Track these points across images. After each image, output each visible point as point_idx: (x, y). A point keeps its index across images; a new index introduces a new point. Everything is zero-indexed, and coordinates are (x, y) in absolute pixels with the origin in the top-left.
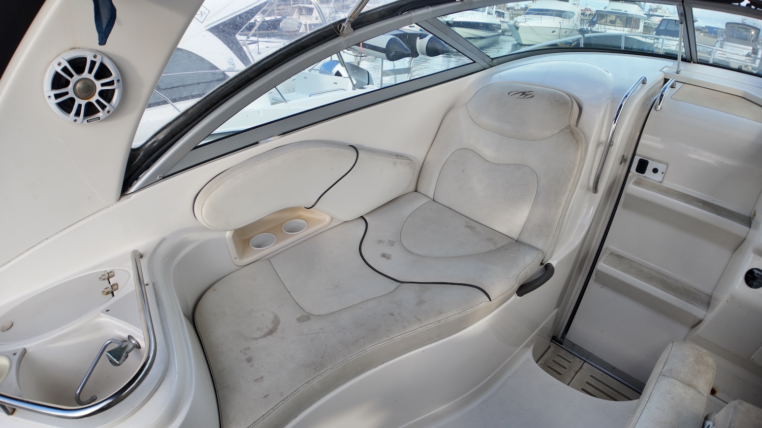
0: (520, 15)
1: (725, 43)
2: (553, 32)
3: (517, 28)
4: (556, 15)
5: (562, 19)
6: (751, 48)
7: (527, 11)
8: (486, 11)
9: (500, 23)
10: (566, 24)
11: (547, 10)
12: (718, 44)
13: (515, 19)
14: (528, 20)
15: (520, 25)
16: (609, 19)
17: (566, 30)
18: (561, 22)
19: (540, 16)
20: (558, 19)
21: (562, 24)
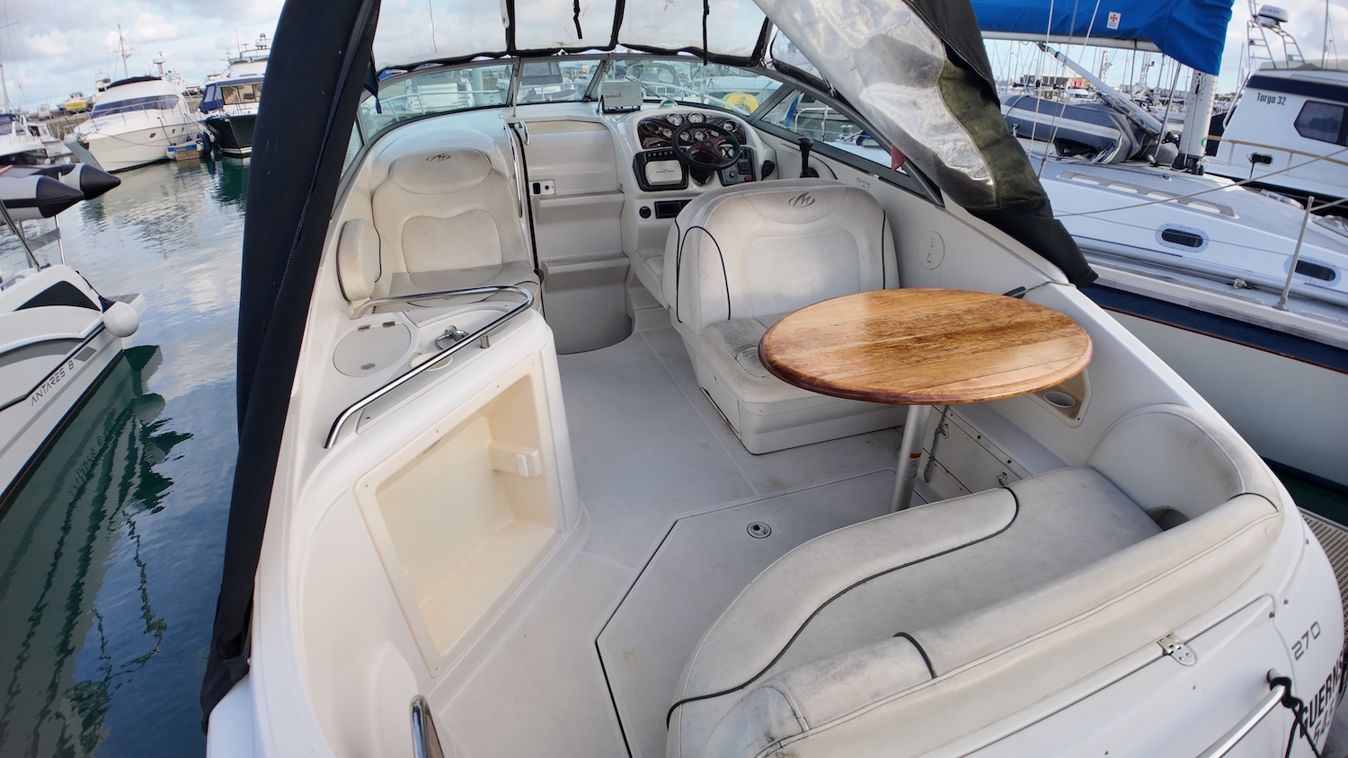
0: (83, 120)
1: (418, 87)
2: (153, 135)
3: (86, 146)
4: (147, 107)
5: (159, 111)
6: (455, 85)
7: (93, 111)
8: (14, 131)
9: (43, 147)
10: (171, 117)
11: (129, 102)
12: (409, 92)
13: (76, 130)
14: (101, 127)
15: (89, 139)
16: (242, 92)
17: (173, 128)
18: (160, 116)
19: (120, 114)
20: (153, 114)
21: (162, 119)
